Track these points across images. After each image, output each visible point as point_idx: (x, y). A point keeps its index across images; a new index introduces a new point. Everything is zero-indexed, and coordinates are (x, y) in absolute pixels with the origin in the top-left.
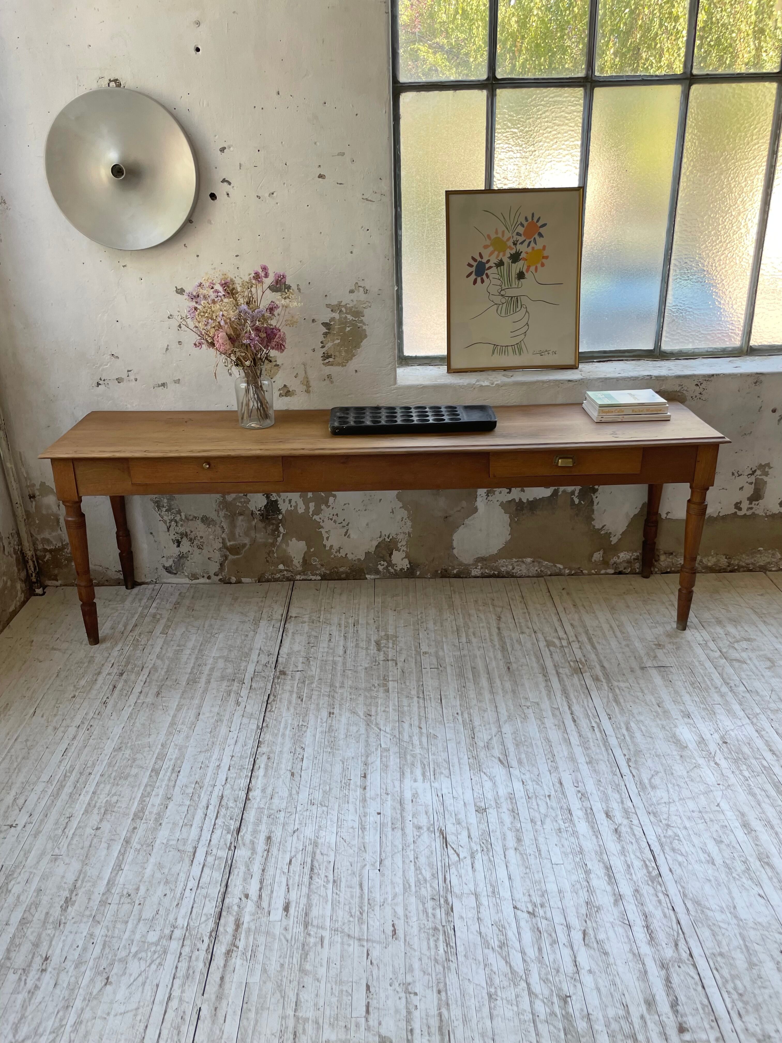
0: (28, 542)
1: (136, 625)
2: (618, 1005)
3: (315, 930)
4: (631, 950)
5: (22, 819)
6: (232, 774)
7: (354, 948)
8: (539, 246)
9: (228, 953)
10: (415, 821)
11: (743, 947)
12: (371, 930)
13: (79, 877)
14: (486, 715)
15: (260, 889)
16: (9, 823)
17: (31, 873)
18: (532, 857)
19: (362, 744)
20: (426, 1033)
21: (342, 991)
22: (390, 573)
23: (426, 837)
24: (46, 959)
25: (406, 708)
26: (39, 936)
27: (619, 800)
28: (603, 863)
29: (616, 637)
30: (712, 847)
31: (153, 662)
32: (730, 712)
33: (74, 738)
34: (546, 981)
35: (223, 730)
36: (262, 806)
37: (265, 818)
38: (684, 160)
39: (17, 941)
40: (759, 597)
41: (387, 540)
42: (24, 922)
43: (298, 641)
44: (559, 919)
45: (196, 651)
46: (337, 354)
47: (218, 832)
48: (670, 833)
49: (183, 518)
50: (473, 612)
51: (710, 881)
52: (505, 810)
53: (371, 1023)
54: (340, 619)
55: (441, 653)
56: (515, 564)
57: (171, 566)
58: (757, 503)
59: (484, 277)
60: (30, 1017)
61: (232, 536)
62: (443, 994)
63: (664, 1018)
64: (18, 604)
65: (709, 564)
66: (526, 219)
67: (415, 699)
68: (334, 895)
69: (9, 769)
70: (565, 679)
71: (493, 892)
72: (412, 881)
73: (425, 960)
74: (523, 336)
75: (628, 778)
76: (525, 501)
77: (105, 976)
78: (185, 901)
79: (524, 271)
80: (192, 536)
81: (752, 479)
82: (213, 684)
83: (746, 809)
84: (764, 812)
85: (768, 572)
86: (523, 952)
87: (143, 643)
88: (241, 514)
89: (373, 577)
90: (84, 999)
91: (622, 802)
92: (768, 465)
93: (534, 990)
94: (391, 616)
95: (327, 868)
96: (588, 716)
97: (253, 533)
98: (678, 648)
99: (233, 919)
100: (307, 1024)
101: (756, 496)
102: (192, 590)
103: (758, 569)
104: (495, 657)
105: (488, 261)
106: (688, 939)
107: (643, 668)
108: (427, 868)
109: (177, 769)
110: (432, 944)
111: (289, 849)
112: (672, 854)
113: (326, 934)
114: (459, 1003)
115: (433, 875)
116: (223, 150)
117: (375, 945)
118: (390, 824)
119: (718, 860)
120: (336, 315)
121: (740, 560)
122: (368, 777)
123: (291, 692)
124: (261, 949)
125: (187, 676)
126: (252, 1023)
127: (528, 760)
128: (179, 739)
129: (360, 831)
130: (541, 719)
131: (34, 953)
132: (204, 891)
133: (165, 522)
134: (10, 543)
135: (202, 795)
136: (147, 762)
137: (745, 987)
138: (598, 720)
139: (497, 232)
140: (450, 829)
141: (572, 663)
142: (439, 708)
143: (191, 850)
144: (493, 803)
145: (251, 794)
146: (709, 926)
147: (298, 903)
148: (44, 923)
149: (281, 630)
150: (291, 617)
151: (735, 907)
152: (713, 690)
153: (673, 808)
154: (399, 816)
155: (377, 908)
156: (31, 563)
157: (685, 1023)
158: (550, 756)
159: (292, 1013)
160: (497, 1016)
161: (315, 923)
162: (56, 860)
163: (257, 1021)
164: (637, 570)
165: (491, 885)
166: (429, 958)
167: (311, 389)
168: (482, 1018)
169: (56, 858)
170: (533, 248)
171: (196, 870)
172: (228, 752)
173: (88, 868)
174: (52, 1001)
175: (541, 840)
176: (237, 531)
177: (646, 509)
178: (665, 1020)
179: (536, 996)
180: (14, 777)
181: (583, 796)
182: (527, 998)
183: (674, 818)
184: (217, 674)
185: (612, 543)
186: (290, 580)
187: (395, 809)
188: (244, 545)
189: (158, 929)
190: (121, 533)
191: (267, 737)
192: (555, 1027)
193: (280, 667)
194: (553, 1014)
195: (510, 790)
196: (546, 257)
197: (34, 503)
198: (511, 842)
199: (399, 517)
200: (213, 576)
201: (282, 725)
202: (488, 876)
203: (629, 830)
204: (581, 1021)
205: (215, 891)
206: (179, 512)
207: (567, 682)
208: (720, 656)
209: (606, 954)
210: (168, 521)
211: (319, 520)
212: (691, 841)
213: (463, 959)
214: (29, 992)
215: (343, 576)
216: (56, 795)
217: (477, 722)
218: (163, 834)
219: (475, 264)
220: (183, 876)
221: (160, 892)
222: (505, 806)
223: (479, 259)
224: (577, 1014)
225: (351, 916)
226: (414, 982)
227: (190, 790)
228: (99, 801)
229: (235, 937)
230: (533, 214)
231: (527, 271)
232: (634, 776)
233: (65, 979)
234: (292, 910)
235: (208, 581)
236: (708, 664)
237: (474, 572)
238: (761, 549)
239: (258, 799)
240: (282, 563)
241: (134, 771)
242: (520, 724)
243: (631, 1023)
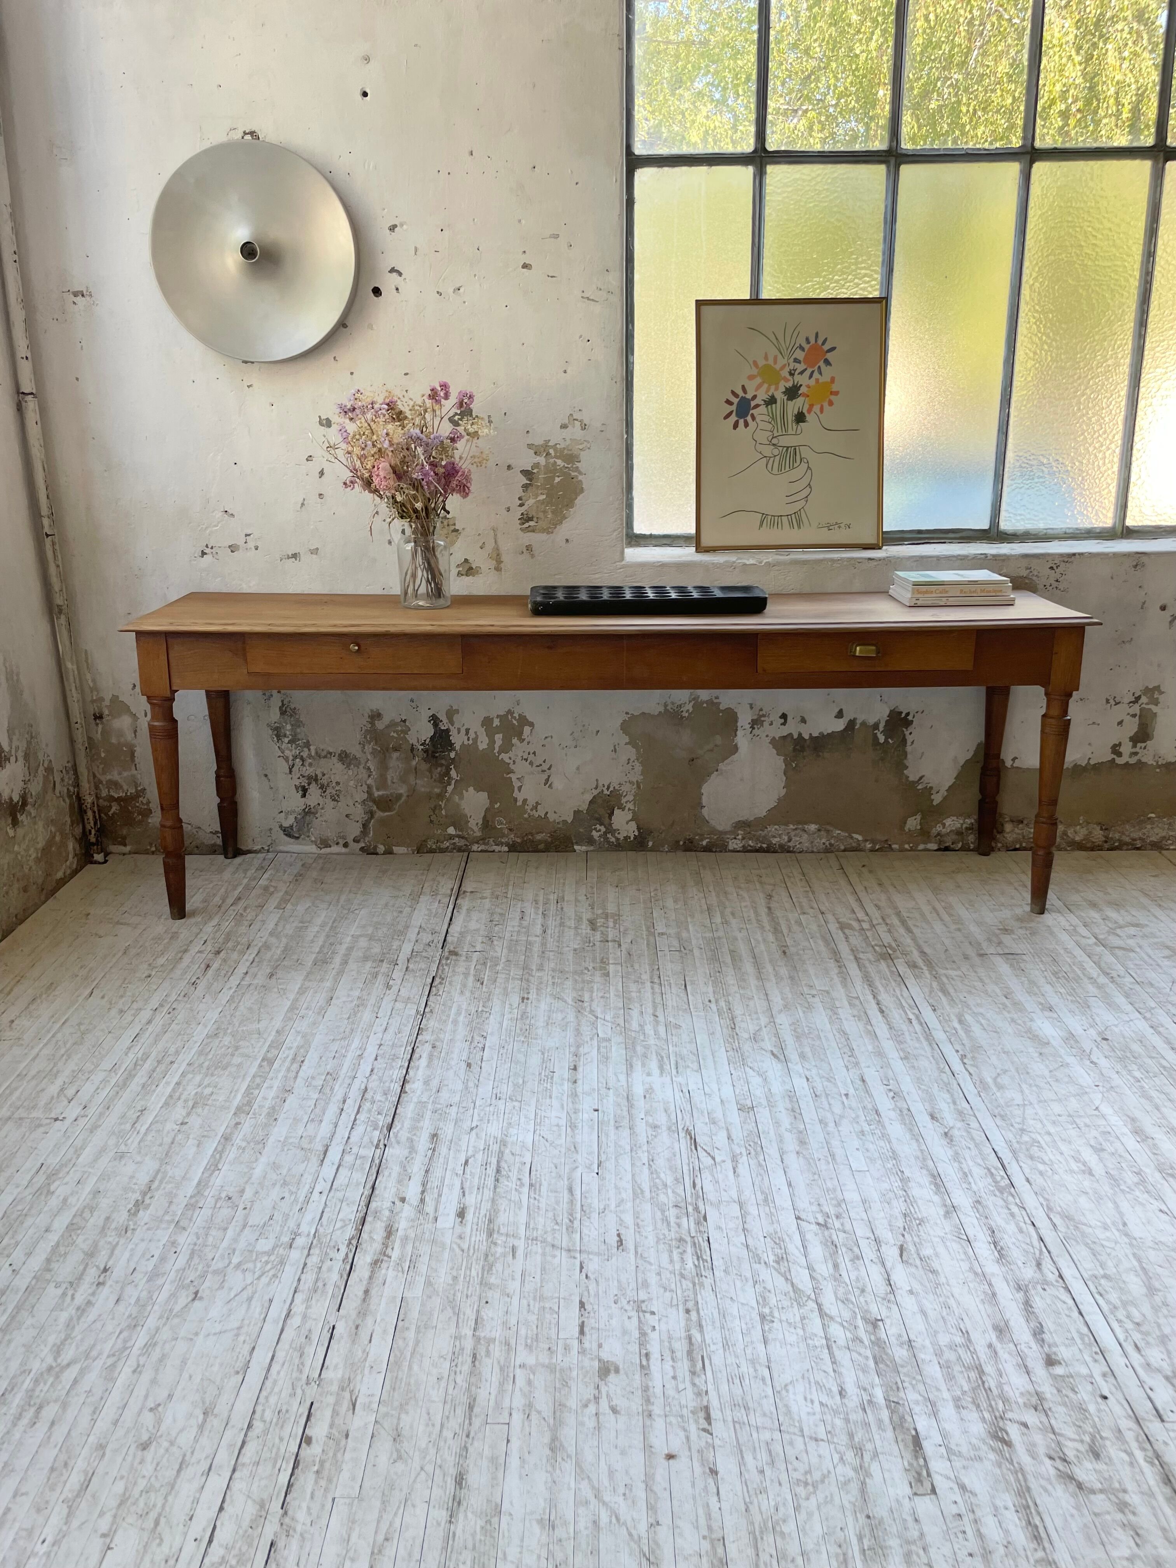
0: (89, 782)
1: (239, 899)
2: (954, 1331)
3: (504, 1238)
4: (971, 1269)
5: (73, 1111)
6: (380, 1064)
7: (561, 1259)
8: (825, 378)
9: (376, 1263)
10: (650, 1120)
11: (1138, 1268)
12: (586, 1239)
13: (155, 1177)
14: (751, 1003)
15: (423, 1192)
16: (53, 1115)
17: (85, 1172)
18: (823, 1162)
19: (570, 1033)
20: (669, 1358)
21: (544, 1308)
22: (608, 842)
23: (665, 1137)
24: (105, 1270)
25: (634, 995)
26: (95, 1244)
27: (949, 1101)
28: (928, 1170)
29: (942, 920)
30: (1088, 1156)
31: (263, 940)
32: (1111, 1005)
33: (149, 1022)
34: (845, 1301)
35: (367, 1015)
36: (424, 1099)
37: (429, 1113)
38: (1026, 264)
39: (62, 1249)
40: (1152, 879)
41: (606, 792)
42: (72, 1228)
43: (475, 918)
44: (862, 1231)
45: (327, 929)
46: (541, 515)
47: (359, 1129)
48: (1026, 1138)
49: (313, 754)
50: (730, 889)
51: (1087, 1193)
52: (783, 1110)
53: (587, 1345)
54: (537, 895)
55: (684, 935)
56: (793, 834)
57: (291, 827)
58: (1143, 745)
59: (749, 418)
60: (79, 1337)
61: (382, 782)
62: (694, 1315)
63: (1023, 1347)
64: (68, 872)
65: (1077, 839)
66: (808, 340)
67: (648, 984)
68: (532, 1201)
69: (53, 1055)
70: (868, 964)
71: (766, 1200)
72: (646, 1187)
73: (666, 1275)
74: (803, 502)
75: (963, 1077)
76: (807, 737)
77: (193, 1289)
78: (312, 1206)
79: (805, 411)
80: (325, 781)
81: (1136, 709)
82: (352, 965)
83: (1138, 1114)
84: (1164, 1118)
85: (1164, 852)
86: (810, 1268)
87: (249, 918)
88: (396, 749)
89: (584, 848)
90: (160, 1318)
91: (954, 1103)
92: (1157, 688)
93: (828, 1312)
94: (611, 894)
95: (520, 1170)
96: (903, 1007)
97: (412, 779)
98: (1033, 933)
99: (383, 1225)
100: (492, 1346)
101: (1142, 736)
102: (321, 861)
103: (1149, 847)
104: (764, 940)
105: (755, 397)
106: (1055, 1259)
107: (981, 955)
108: (668, 1172)
109: (300, 1059)
110: (676, 1256)
111: (464, 1148)
112: (1029, 1162)
113: (521, 1244)
114: (718, 1324)
115: (676, 1179)
116: (393, 228)
117: (591, 1256)
118: (612, 1123)
119: (1098, 1170)
120: (542, 460)
121: (1123, 833)
122: (580, 1069)
123: (466, 975)
124: (425, 1259)
125: (314, 956)
126: (411, 1344)
127: (814, 1055)
128: (302, 1026)
129: (569, 1129)
130: (833, 1010)
131: (87, 1264)
132: (340, 1195)
133: (287, 759)
134: (62, 780)
135: (336, 1088)
136: (256, 1050)
137: (1144, 1315)
138: (916, 1012)
139: (766, 358)
140: (701, 1129)
141: (877, 948)
142: (683, 995)
143: (321, 1149)
144: (765, 1103)
145: (407, 1087)
146: (1087, 1245)
147: (478, 1208)
148: (103, 1228)
149: (451, 907)
150: (465, 892)
151: (1125, 1224)
152: (1086, 980)
153: (1029, 1111)
154: (625, 1113)
155: (595, 1216)
156: (90, 814)
157: (1055, 1353)
158: (846, 1050)
159: (470, 1333)
160: (775, 1340)
161: (503, 1230)
162: (121, 1157)
163: (417, 1342)
164: (972, 846)
165: (762, 1192)
166: (673, 1272)
167: (502, 565)
168: (752, 1342)
169: (121, 1156)
170: (817, 380)
171: (328, 1171)
172: (374, 1041)
173: (169, 1167)
174: (113, 1319)
175: (835, 1143)
176: (391, 775)
177: (982, 753)
178: (1026, 1350)
179: (832, 1318)
180: (60, 1064)
181: (896, 1095)
182: (818, 1321)
183: (1032, 1122)
184: (357, 954)
185: (935, 803)
186: (464, 851)
187: (619, 1105)
188: (399, 796)
189: (272, 1237)
190: (222, 772)
191: (431, 1023)
192: (860, 1354)
193: (449, 947)
194: (857, 1339)
195: (789, 1087)
196: (836, 393)
197: (100, 726)
198: (791, 1144)
199: (624, 759)
200: (351, 843)
201: (454, 1010)
202: (757, 1183)
203: (964, 1134)
204: (898, 1348)
205: (357, 1194)
206: (307, 745)
207: (871, 969)
208: (1096, 944)
209: (933, 1272)
210: (291, 758)
211: (508, 761)
212: (1058, 1149)
213: (722, 1274)
214: (78, 1309)
215: (541, 846)
216: (124, 1085)
217: (738, 1011)
218: (279, 1131)
219: (735, 401)
220: (308, 1179)
221: (275, 1194)
222: (782, 1106)
223: (741, 394)
224: (893, 1340)
225: (557, 1223)
226: (651, 1299)
227: (319, 1082)
228: (186, 1093)
229: (385, 1245)
230: (817, 334)
231: (809, 411)
232: (970, 1074)
233: (132, 1294)
234: (469, 1216)
235: (344, 850)
236: (1078, 952)
237: (734, 844)
238: (1153, 815)
239: (419, 1092)
240: (454, 824)
241: (237, 1060)
242: (801, 1014)
243: (974, 1352)
